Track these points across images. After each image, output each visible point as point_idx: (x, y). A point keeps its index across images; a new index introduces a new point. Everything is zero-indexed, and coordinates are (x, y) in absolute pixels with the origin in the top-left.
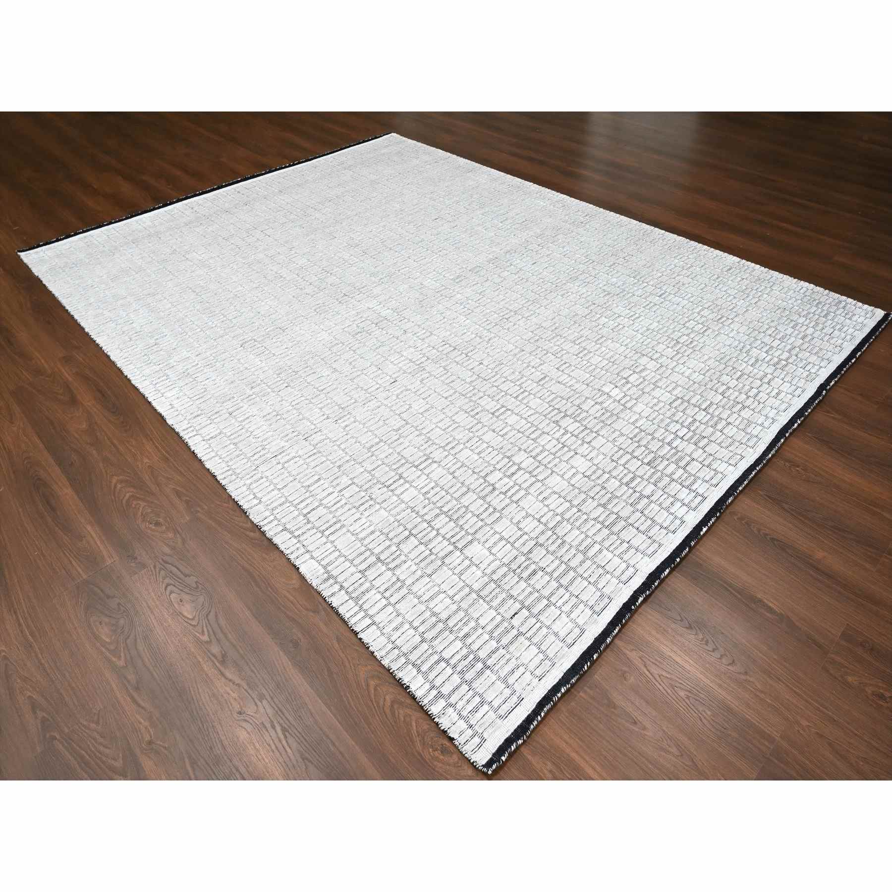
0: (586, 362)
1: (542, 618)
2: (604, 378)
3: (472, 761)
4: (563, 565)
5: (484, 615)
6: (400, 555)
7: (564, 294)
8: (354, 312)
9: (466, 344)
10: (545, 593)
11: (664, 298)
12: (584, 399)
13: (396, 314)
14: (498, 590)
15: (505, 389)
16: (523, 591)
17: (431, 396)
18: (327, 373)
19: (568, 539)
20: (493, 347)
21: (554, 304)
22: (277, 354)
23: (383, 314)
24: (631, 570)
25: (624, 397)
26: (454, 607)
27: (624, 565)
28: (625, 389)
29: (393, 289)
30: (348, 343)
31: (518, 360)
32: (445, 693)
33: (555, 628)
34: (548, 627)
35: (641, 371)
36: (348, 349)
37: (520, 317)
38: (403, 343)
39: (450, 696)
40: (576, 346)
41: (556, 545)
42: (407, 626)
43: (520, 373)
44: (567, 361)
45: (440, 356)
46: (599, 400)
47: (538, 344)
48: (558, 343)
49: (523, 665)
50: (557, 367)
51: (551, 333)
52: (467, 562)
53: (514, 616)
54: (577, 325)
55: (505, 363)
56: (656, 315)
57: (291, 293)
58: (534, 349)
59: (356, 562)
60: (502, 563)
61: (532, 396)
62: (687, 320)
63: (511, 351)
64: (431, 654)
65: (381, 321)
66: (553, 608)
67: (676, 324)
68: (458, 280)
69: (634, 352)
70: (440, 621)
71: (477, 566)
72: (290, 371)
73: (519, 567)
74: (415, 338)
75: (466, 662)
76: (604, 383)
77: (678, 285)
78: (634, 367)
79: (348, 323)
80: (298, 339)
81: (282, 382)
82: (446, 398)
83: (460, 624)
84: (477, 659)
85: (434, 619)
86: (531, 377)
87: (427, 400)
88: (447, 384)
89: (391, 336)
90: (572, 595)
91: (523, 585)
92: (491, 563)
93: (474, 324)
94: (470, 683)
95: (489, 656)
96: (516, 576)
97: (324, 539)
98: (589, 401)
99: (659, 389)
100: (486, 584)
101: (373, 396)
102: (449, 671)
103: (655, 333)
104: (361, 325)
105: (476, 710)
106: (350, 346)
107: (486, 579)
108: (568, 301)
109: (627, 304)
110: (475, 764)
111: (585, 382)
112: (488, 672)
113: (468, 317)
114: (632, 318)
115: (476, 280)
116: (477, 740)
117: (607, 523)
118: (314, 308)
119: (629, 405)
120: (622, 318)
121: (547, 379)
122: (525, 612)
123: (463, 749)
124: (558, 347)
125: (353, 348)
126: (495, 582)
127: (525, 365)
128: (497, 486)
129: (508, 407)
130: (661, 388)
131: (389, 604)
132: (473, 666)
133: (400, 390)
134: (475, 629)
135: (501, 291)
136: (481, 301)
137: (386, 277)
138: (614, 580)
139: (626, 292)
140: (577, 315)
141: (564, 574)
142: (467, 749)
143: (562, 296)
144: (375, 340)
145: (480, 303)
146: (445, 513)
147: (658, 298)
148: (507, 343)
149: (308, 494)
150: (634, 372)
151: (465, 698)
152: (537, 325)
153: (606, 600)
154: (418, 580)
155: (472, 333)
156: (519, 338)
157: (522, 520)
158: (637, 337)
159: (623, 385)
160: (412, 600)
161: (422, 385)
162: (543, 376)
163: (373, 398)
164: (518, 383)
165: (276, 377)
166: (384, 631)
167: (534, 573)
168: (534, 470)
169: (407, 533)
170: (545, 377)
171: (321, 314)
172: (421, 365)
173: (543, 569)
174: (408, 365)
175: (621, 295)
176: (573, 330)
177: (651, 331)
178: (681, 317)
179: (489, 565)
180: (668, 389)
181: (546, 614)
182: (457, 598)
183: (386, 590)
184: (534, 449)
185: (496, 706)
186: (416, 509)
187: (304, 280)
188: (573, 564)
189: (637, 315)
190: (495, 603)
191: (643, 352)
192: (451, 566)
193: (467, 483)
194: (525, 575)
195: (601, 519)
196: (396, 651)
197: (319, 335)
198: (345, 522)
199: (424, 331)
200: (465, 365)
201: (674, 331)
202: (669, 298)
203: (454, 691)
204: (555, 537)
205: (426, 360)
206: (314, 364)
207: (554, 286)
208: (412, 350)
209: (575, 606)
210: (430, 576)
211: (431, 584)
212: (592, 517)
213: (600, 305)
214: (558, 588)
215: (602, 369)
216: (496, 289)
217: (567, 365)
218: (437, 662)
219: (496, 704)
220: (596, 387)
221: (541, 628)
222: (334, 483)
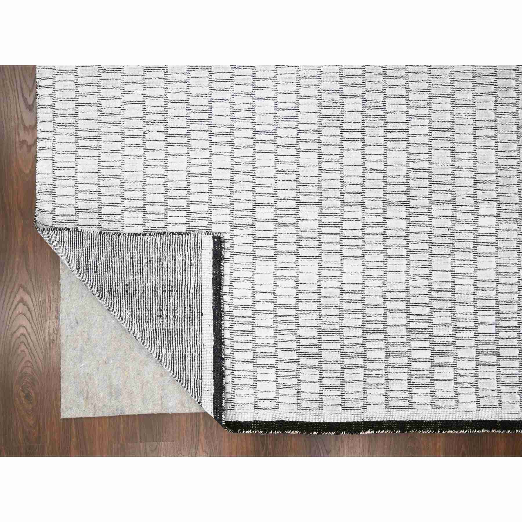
6: (119, 221)
19: (258, 332)
24: (273, 404)
27: (273, 395)
41: (243, 328)
46: (460, 216)
59: (81, 196)
97: (73, 147)
117: (302, 350)
128: (257, 224)
138: (252, 398)
146: (189, 213)
149: (96, 80)
157: (241, 279)
168: (307, 238)
169: (140, 204)
184: (331, 215)
186: (169, 184)
188: (238, 355)
193: (236, 196)
195: (303, 341)
198: (103, 144)
204: (250, 320)
212: (298, 333)
222: (127, 88)
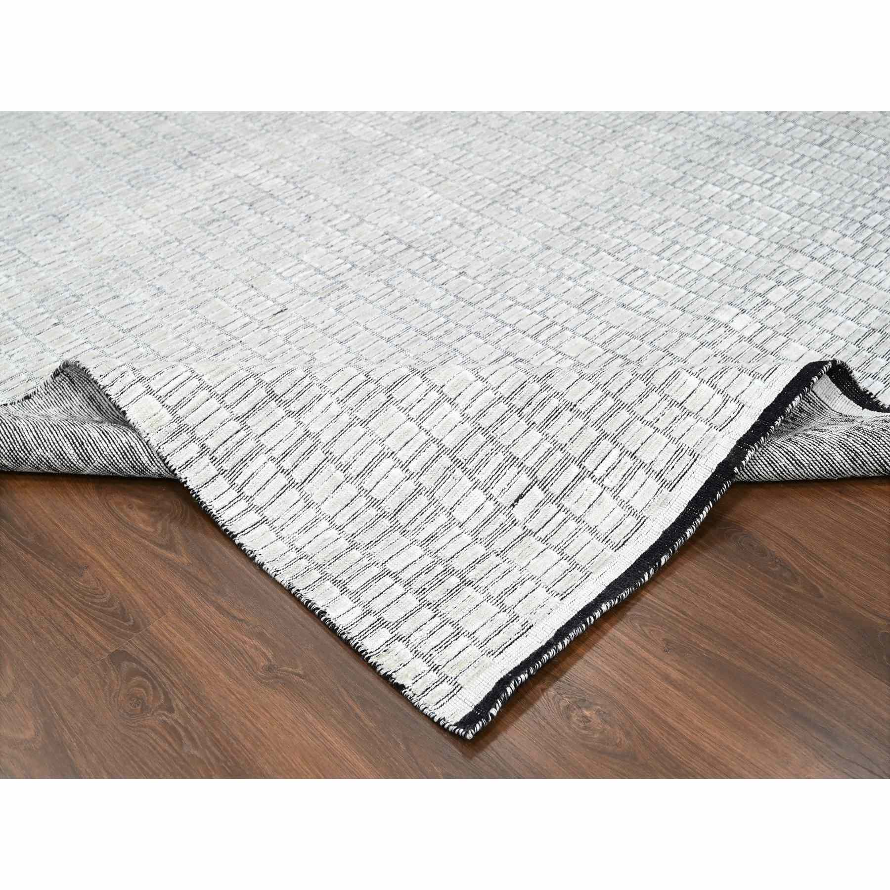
0: (677, 267)
1: (567, 503)
2: (716, 297)
3: (436, 719)
4: (609, 398)
5: (464, 503)
7: (629, 146)
8: (207, 184)
9: (432, 237)
10: (576, 450)
11: (830, 148)
12: (676, 336)
13: (291, 186)
14: (491, 446)
15: (512, 321)
16: (535, 448)
17: (358, 337)
18: (143, 296)
20: (487, 243)
21: (610, 162)
22: (42, 263)
23: (267, 185)
24: (732, 406)
25: (760, 330)
26: (410, 486)
28: (761, 315)
29: (287, 143)
30: (190, 240)
31: (538, 265)
32: (390, 620)
33: (592, 519)
34: (578, 520)
35: (792, 281)
36: (189, 250)
37: (542, 187)
38: (302, 239)
39: (398, 624)
40: (656, 237)
42: (324, 524)
43: (542, 289)
44: (639, 265)
45: (378, 261)
46: (709, 338)
47: (581, 234)
48: (621, 233)
49: (532, 578)
50: (618, 276)
51: (605, 215)
52: (434, 395)
53: (517, 501)
54: (658, 199)
55: (511, 271)
56: (815, 178)
57: (82, 152)
58: (570, 245)
60: (498, 396)
61: (569, 333)
62: (878, 185)
63: (524, 249)
64: (367, 567)
65: (261, 199)
66: (588, 481)
67: (857, 193)
68: (418, 125)
69: (776, 246)
70: (383, 515)
71: (451, 402)
72: (67, 294)
73: (529, 403)
74: (330, 230)
75: (430, 576)
76: (716, 304)
77: (856, 125)
78: (777, 274)
79: (193, 203)
80: (89, 235)
81: (46, 315)
82: (389, 340)
83: (421, 519)
84: (449, 571)
85: (373, 512)
86: (565, 297)
87: (348, 344)
88: (391, 313)
89: (280, 226)
90: (624, 452)
91: (535, 436)
92: (478, 395)
93: (449, 201)
94: (435, 607)
95: (472, 566)
96: (522, 422)
98: (688, 339)
99: (831, 314)
100: (469, 436)
101: (236, 338)
102: (399, 589)
103: (816, 211)
104: (220, 207)
105: (445, 644)
106: (194, 245)
107: (468, 427)
108: (638, 157)
109: (756, 161)
110: (441, 723)
111: (677, 305)
112: (469, 590)
113: (436, 188)
114: (769, 185)
115: (454, 124)
116: (446, 687)
118: (126, 179)
119: (771, 346)
120: (748, 185)
121: (599, 299)
122: (537, 493)
123: (421, 702)
124: (620, 241)
125: (200, 250)
126: (485, 432)
127: (554, 275)
129: (519, 356)
130: (836, 312)
131: (292, 484)
132: (441, 582)
133: (294, 326)
134: (447, 527)
135: (504, 142)
136: (461, 161)
137: (275, 121)
138: (701, 425)
139: (752, 139)
140: (656, 181)
141: (610, 414)
142: (428, 703)
143: (625, 148)
144: (247, 233)
145: (460, 165)
147: (817, 148)
148: (515, 234)
150: (779, 283)
151: (426, 629)
152: (576, 200)
153: (687, 459)
154: (342, 432)
155: (445, 218)
156: (540, 225)
158: (780, 219)
159: (757, 308)
160: (331, 473)
161: (339, 317)
162: (591, 294)
163: (234, 342)
164: (538, 309)
165: (36, 306)
166: (283, 533)
167: (556, 413)
170: (595, 297)
171: (140, 188)
172: (340, 278)
173: (572, 407)
174: (312, 280)
175: (744, 144)
176: (649, 209)
177: (807, 207)
178: (866, 180)
179: (474, 400)
180: (850, 314)
181: (576, 493)
182: (414, 467)
183: (286, 454)
185: (481, 639)
187: (112, 129)
188: (627, 397)
189: (777, 180)
190: (483, 476)
191: (795, 246)
192: (404, 405)
194: (539, 418)
196: (304, 562)
197: (132, 226)
199: (348, 216)
200: (429, 275)
201: (854, 207)
202: (840, 148)
203: (406, 618)
205: (350, 269)
206: (116, 281)
207: (610, 131)
208: (322, 250)
209: (629, 475)
210: (365, 423)
211: (367, 439)
213: (703, 162)
214: (599, 440)
215: (711, 279)
216: (493, 138)
217: (640, 272)
218: (377, 578)
219: (482, 635)
220: (700, 312)
221: (565, 521)
